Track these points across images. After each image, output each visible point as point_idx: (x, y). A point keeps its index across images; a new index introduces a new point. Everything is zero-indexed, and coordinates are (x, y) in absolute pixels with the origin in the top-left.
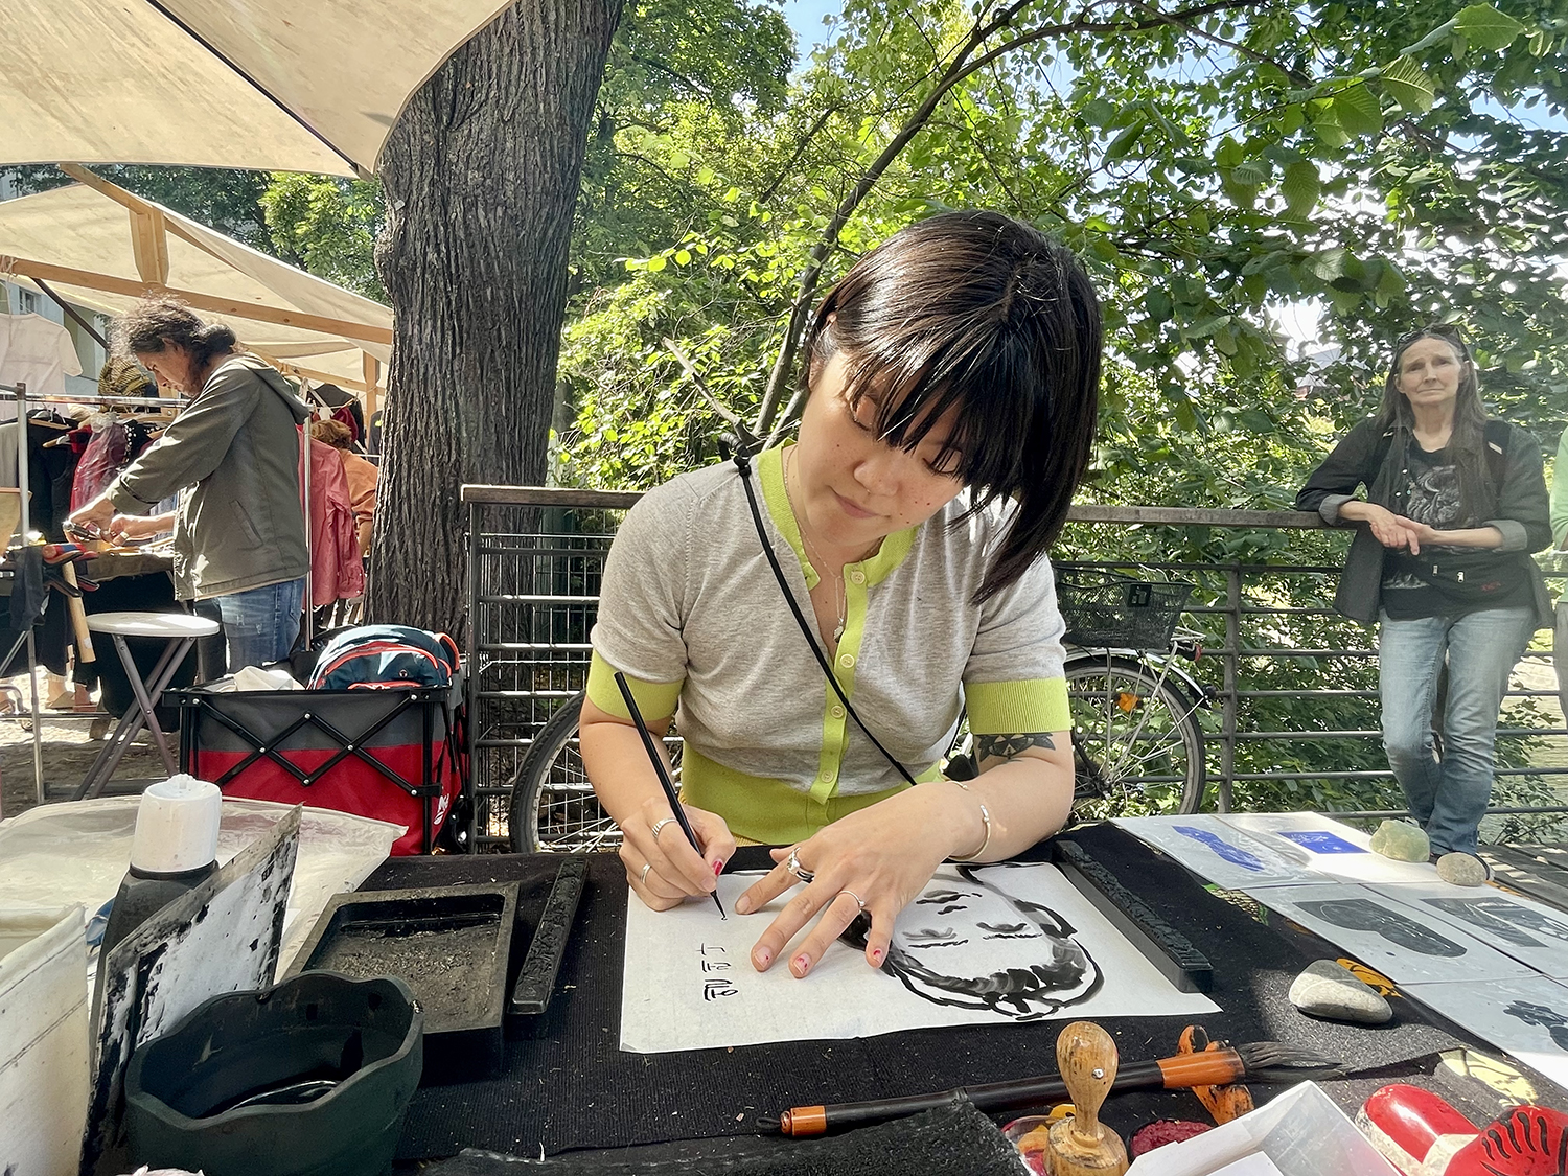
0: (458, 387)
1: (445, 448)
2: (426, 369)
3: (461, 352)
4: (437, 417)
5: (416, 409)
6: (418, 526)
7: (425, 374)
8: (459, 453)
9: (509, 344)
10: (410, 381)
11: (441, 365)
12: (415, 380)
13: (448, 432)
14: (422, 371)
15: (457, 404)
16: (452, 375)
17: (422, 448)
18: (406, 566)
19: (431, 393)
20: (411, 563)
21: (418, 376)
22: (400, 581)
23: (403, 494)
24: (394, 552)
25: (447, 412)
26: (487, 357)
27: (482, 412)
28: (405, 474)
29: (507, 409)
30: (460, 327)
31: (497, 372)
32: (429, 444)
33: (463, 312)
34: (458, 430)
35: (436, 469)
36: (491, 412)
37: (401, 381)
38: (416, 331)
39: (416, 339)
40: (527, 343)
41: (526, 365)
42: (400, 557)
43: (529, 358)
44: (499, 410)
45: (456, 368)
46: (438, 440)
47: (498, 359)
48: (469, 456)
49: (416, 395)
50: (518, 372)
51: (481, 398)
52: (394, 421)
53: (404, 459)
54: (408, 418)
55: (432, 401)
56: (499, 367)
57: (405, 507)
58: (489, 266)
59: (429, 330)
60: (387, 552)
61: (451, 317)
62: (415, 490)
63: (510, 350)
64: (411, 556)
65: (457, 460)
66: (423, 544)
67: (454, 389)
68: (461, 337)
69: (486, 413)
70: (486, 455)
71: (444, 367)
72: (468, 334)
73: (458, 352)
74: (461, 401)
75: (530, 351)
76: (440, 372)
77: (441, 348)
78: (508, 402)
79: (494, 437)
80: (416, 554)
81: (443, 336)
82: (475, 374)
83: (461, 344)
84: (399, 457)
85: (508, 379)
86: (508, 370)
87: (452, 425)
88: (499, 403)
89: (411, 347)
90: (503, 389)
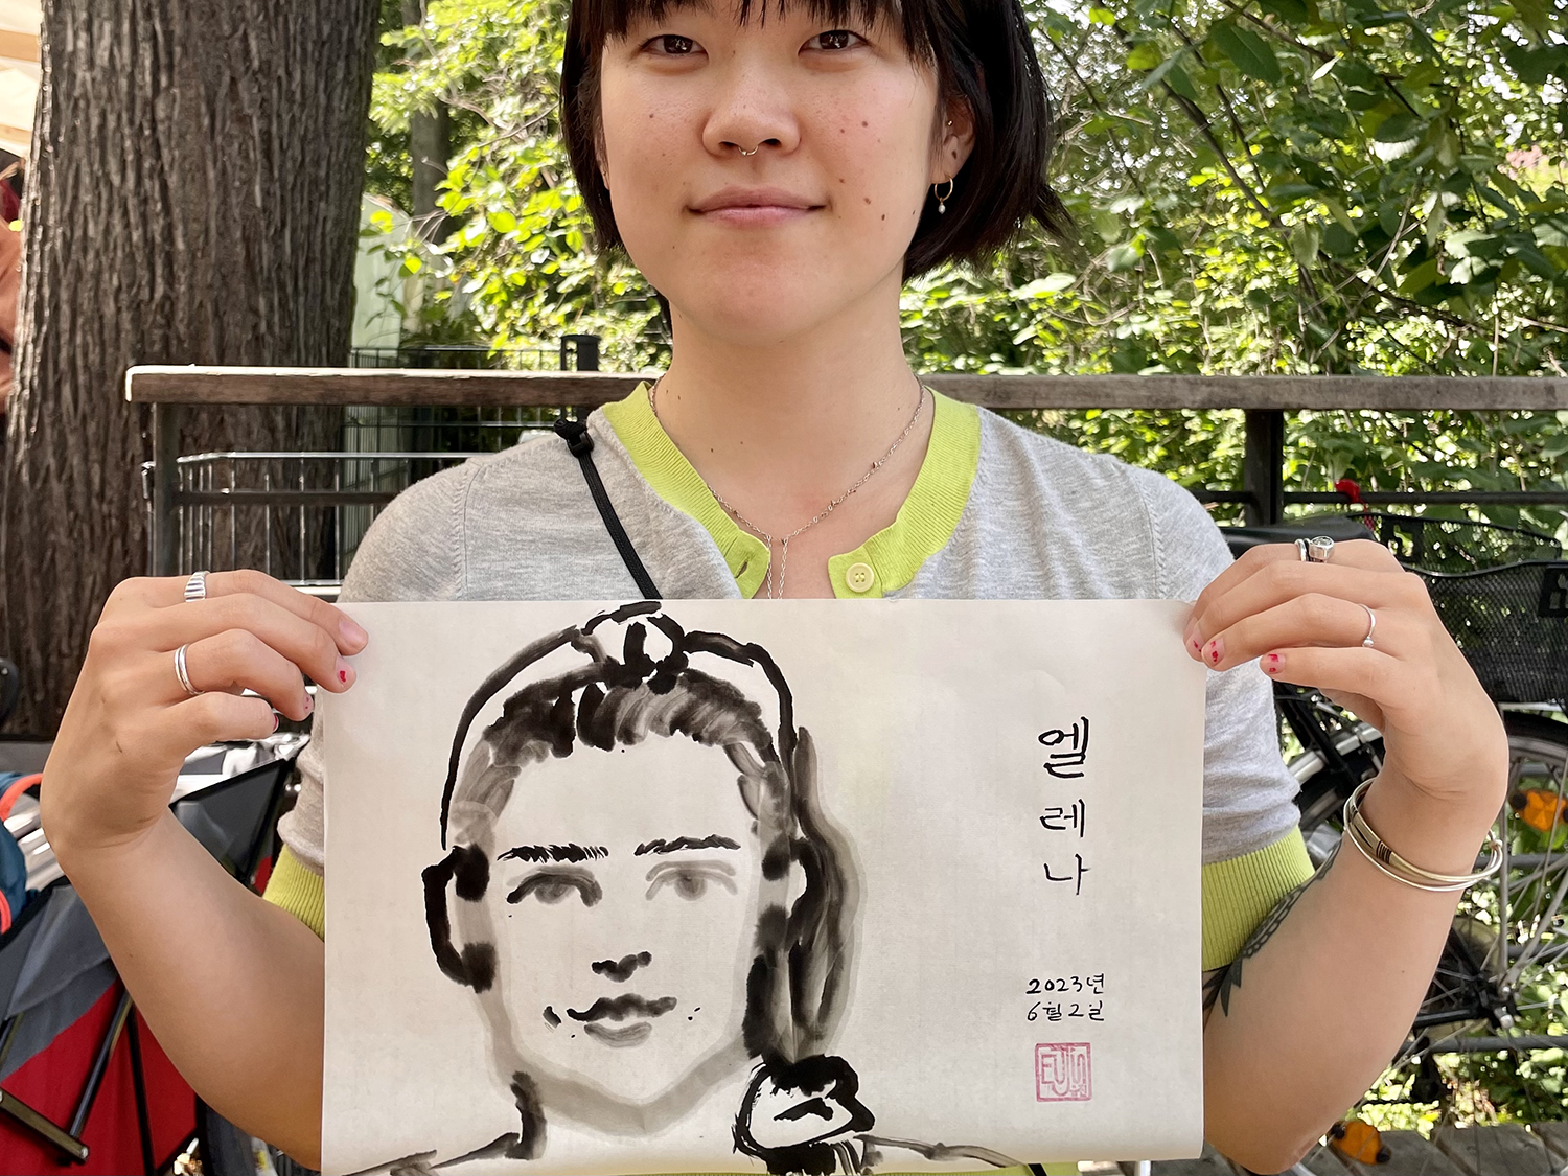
0: (165, 153)
1: (143, 274)
2: (103, 115)
3: (171, 84)
4: (126, 213)
5: (86, 197)
6: (92, 427)
7: (102, 127)
8: (171, 279)
9: (266, 68)
10: (73, 141)
11: (131, 109)
12: (82, 140)
13: (148, 241)
14: (95, 121)
15: (164, 187)
16: (154, 129)
17: (97, 276)
18: (71, 506)
19: (113, 165)
20: (80, 501)
21: (88, 131)
22: (60, 536)
23: (63, 365)
24: (46, 480)
25: (145, 201)
26: (223, 91)
27: (215, 202)
28: (65, 325)
29: (266, 193)
30: (168, 34)
31: (243, 120)
32: (111, 267)
34: (169, 230)
35: (126, 316)
36: (234, 200)
37: (55, 142)
38: (81, 44)
39: (82, 57)
40: (304, 61)
41: (303, 105)
42: (57, 488)
43: (309, 92)
44: (250, 195)
45: (161, 114)
46: (130, 257)
47: (245, 96)
48: (191, 287)
49: (85, 170)
50: (286, 118)
51: (211, 174)
52: (44, 221)
53: (64, 295)
54: (71, 215)
55: (116, 180)
56: (248, 111)
57: (66, 391)
59: (106, 41)
60: (33, 480)
61: (148, 15)
62: (85, 355)
63: (268, 75)
64: (79, 487)
65: (166, 297)
66: (103, 463)
67: (158, 157)
68: (170, 54)
69: (224, 202)
70: (225, 284)
71: (138, 113)
72: (184, 47)
73: (164, 81)
74: (173, 180)
75: (311, 78)
76: (131, 122)
77: (131, 77)
78: (270, 178)
79: (240, 249)
80: (88, 483)
81: (135, 52)
82: (199, 127)
83: (170, 67)
84: (54, 293)
85: (266, 135)
86: (266, 116)
87: (157, 227)
88: (249, 182)
89: (73, 76)
90: (256, 155)
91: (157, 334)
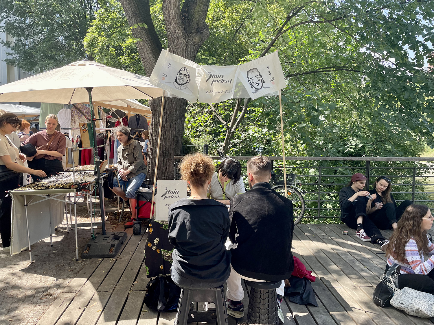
8: (166, 142)
9: (176, 121)
10: (156, 128)
13: (164, 138)
16: (165, 127)
25: (163, 134)
26: (172, 123)
28: (155, 147)
30: (166, 118)
31: (173, 126)
33: (167, 114)
34: (166, 138)
35: (161, 146)
37: (154, 128)
38: (157, 118)
39: (157, 120)
47: (174, 123)
48: (168, 143)
51: (170, 132)
52: (153, 136)
54: (156, 136)
57: (155, 153)
58: (172, 106)
61: (165, 116)
67: (165, 130)
68: (167, 120)
69: (171, 134)
70: (171, 143)
73: (166, 122)
74: (167, 132)
75: (180, 120)
78: (176, 131)
79: (173, 139)
81: (163, 119)
82: (169, 127)
84: (154, 143)
85: (176, 127)
86: (176, 125)
87: (165, 137)
88: (174, 132)
89: (156, 121)
90: (175, 129)
91: (165, 148)
